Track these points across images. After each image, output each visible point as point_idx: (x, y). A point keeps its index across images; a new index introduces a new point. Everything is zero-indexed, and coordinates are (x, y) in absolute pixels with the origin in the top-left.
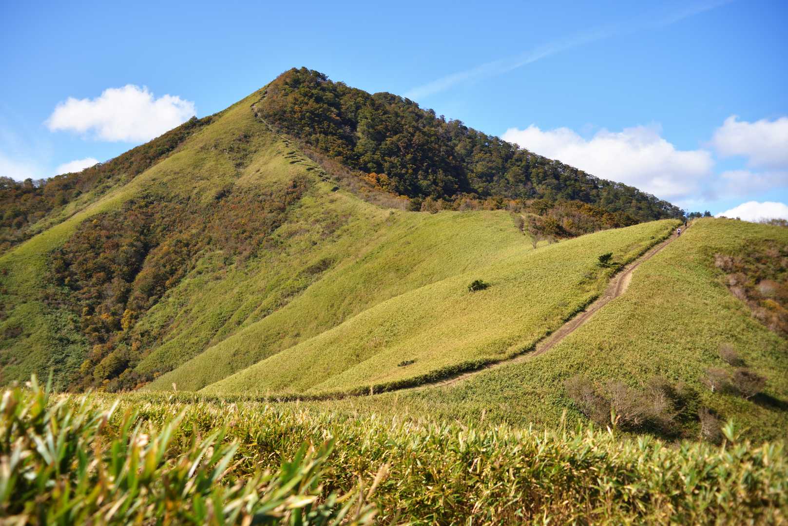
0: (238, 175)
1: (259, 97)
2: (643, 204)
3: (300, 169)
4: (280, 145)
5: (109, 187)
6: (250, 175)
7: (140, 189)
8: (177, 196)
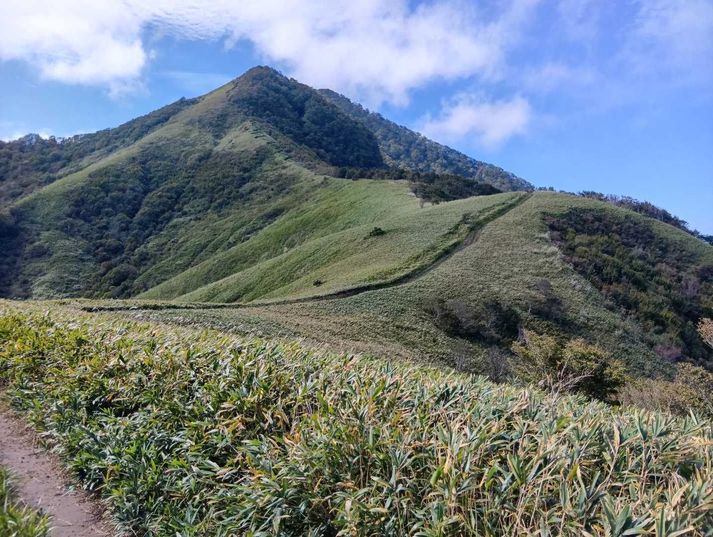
0: (216, 144)
1: (233, 86)
2: (505, 181)
3: (262, 142)
4: (248, 124)
5: (117, 147)
6: (224, 144)
7: (141, 150)
8: (170, 156)
